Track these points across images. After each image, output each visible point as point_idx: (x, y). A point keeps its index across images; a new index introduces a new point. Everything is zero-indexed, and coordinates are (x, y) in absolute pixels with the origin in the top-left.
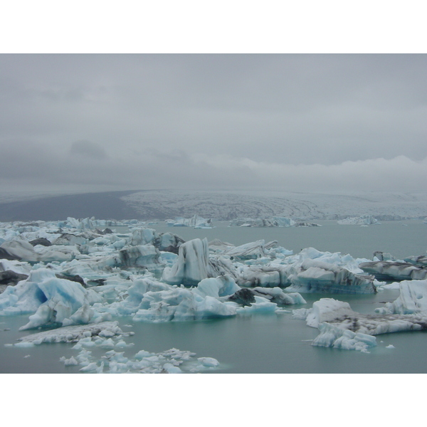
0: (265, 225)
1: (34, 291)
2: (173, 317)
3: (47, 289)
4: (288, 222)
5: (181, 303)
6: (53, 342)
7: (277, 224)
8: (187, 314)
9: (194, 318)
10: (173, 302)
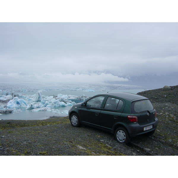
0: (19, 91)
1: (16, 102)
2: (55, 106)
3: (20, 101)
4: (26, 91)
5: (57, 103)
6: (41, 110)
7: (23, 91)
8: (58, 106)
9: (59, 106)
10: (55, 103)
